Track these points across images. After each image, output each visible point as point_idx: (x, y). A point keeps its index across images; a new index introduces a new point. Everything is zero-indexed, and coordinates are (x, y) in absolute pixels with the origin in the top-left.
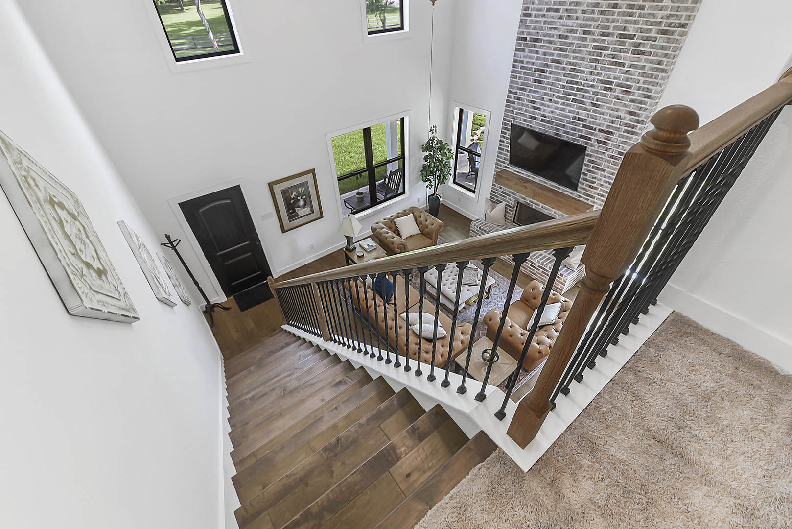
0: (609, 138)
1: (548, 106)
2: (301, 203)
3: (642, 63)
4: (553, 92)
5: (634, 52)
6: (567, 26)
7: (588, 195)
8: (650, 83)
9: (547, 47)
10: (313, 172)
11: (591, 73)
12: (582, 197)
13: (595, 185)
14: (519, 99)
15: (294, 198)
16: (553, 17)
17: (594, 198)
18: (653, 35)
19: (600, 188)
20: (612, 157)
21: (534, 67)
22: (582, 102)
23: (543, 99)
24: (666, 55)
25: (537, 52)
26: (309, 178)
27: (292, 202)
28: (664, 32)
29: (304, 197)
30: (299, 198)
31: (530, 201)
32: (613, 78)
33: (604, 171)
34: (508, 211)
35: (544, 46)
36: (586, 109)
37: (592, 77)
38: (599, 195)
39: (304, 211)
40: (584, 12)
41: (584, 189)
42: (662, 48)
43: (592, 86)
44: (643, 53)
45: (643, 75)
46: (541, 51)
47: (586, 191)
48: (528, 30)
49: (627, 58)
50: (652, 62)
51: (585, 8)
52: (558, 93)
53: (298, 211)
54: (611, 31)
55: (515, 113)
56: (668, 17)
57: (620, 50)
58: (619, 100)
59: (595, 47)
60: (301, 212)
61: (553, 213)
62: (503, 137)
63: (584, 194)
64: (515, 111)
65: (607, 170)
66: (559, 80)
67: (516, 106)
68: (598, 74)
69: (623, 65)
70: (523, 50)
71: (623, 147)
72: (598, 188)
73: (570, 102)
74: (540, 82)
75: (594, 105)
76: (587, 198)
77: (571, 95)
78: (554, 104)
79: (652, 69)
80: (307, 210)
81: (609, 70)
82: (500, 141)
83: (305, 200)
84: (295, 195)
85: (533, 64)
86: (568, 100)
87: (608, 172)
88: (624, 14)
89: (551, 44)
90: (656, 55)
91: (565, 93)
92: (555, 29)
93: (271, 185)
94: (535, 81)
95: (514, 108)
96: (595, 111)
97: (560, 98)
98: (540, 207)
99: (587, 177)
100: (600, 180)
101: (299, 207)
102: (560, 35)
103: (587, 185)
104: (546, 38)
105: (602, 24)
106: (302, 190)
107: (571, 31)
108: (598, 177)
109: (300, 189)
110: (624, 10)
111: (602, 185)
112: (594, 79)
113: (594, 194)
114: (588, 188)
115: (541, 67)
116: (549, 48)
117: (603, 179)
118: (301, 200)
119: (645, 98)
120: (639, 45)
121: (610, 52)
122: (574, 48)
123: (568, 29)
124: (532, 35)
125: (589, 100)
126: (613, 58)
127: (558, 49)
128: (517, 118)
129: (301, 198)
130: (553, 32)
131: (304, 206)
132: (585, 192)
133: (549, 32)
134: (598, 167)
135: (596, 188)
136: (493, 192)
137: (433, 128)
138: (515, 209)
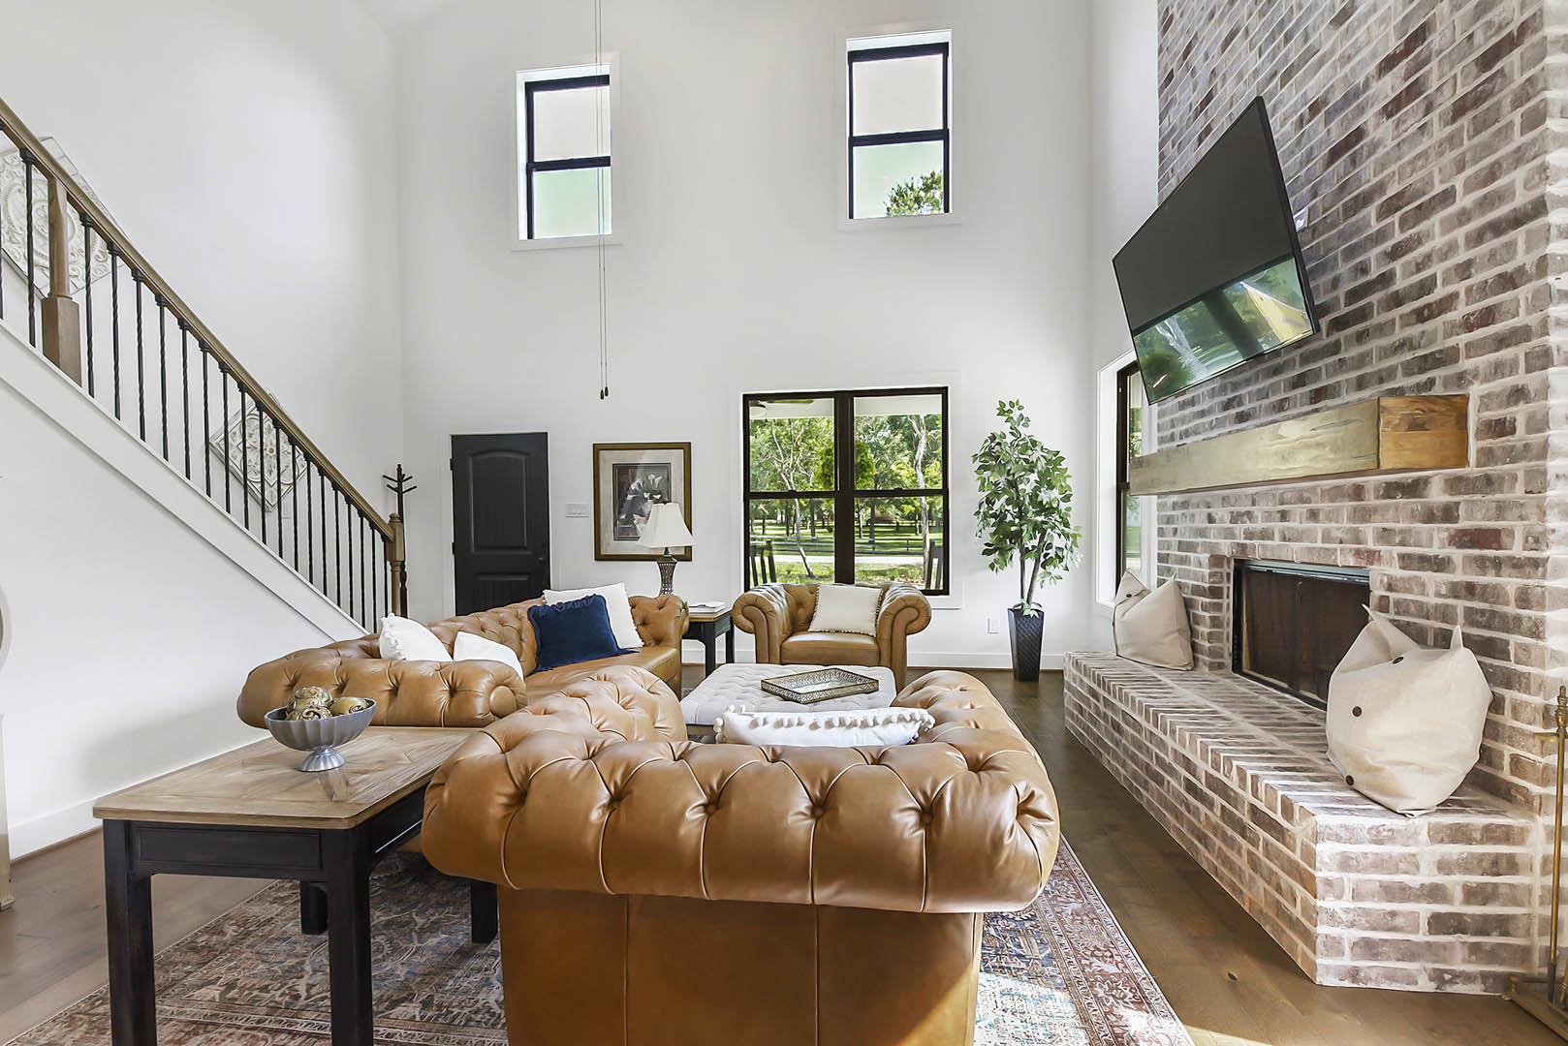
0: (1423, 57)
10: (686, 447)
13: (1439, 292)
15: (635, 492)
17: (1449, 357)
19: (1460, 287)
20: (1459, 109)
21: (1192, 111)
25: (1193, 73)
26: (676, 458)
27: (630, 497)
30: (646, 495)
33: (1448, 196)
34: (1200, 612)
35: (1202, 41)
36: (1323, 60)
38: (1468, 325)
46: (1200, 58)
47: (1412, 348)
48: (1173, 51)
53: (638, 523)
61: (1319, 544)
63: (1409, 369)
65: (1459, 182)
71: (1489, 24)
72: (1455, 296)
76: (1423, 378)
84: (639, 485)
85: (1190, 107)
87: (1468, 188)
93: (598, 449)
96: (1347, 34)
99: (1400, 284)
100: (1451, 248)
103: (1406, 319)
106: (657, 480)
108: (1438, 242)
109: (653, 476)
111: (1465, 270)
113: (1448, 335)
114: (1415, 330)
117: (1460, 234)
118: (649, 501)
124: (1180, 51)
132: (1409, 356)
134: (1419, 207)
135: (1447, 304)
136: (1162, 558)
137: (1008, 407)
138: (1228, 601)
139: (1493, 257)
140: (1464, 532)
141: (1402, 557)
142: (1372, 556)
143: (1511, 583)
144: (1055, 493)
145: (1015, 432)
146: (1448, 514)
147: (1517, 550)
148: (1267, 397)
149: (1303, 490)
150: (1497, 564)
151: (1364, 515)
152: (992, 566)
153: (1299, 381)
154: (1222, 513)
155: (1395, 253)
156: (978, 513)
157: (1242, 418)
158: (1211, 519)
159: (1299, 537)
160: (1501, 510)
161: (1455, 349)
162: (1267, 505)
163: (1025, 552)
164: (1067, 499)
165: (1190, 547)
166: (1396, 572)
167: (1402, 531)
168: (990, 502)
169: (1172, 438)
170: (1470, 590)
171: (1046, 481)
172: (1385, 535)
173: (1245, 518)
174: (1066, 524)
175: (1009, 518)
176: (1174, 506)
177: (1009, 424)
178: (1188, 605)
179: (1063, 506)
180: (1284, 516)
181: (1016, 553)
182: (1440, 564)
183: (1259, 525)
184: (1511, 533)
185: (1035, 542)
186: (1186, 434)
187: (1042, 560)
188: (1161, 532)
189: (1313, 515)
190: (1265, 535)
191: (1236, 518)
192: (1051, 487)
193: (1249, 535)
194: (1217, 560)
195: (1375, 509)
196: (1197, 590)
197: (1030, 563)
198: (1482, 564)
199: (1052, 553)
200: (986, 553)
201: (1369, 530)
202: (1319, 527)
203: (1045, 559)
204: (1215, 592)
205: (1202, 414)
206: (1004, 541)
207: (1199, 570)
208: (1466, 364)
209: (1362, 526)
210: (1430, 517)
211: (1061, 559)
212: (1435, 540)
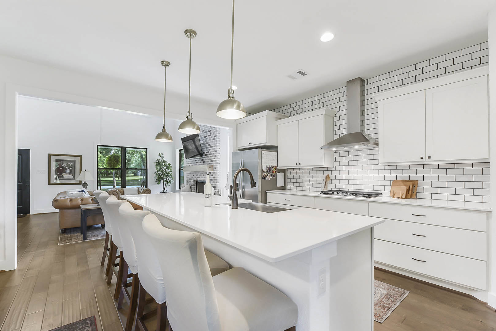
2: (68, 171)
10: (81, 157)
15: (63, 167)
20: (213, 139)
27: (61, 168)
29: (71, 168)
30: (67, 168)
38: (214, 159)
39: (68, 176)
53: (64, 175)
60: (65, 176)
72: (213, 156)
76: (211, 163)
80: (71, 176)
83: (71, 170)
84: (65, 165)
93: (50, 155)
101: (65, 173)
103: (210, 157)
106: (71, 164)
108: (212, 150)
109: (70, 163)
111: (213, 154)
113: (212, 159)
129: (69, 168)
131: (69, 174)
132: (210, 160)
134: (211, 146)
136: (187, 181)
137: (160, 154)
138: (196, 186)
140: (213, 177)
143: (216, 181)
144: (169, 170)
145: (162, 159)
147: (216, 178)
148: (199, 161)
149: (202, 172)
152: (158, 184)
153: (202, 160)
154: (195, 175)
155: (209, 150)
156: (155, 174)
157: (197, 163)
158: (193, 175)
160: (215, 175)
162: (199, 174)
163: (164, 181)
164: (171, 171)
165: (191, 179)
168: (157, 171)
169: (188, 164)
171: (168, 168)
174: (171, 176)
175: (161, 174)
176: (189, 173)
177: (161, 157)
178: (191, 187)
179: (170, 173)
180: (201, 175)
181: (162, 181)
183: (199, 176)
185: (166, 179)
186: (190, 163)
187: (167, 182)
188: (187, 177)
189: (203, 175)
190: (199, 177)
191: (196, 175)
192: (168, 169)
193: (198, 178)
194: (194, 181)
196: (192, 185)
197: (165, 183)
199: (169, 181)
200: (156, 181)
202: (203, 177)
203: (168, 182)
204: (194, 185)
205: (192, 161)
206: (160, 179)
207: (192, 182)
208: (213, 162)
211: (171, 182)
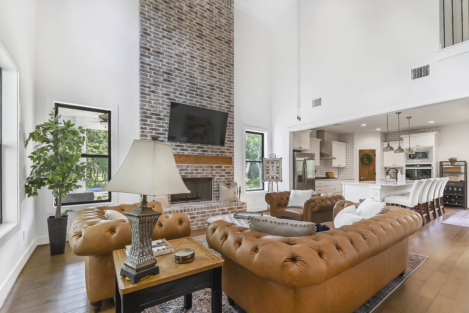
1: (181, 98)
3: (223, 78)
4: (181, 88)
5: (219, 72)
6: (179, 50)
7: (222, 152)
8: (229, 87)
9: (169, 59)
11: (202, 80)
12: (219, 155)
14: (153, 92)
16: (168, 42)
18: (223, 66)
21: (161, 70)
22: (202, 96)
23: (175, 93)
24: (231, 76)
25: (161, 61)
28: (227, 66)
31: (185, 173)
32: (213, 84)
35: (166, 58)
36: (205, 100)
37: (203, 82)
40: (187, 45)
41: (218, 149)
42: (229, 72)
43: (204, 87)
44: (222, 73)
45: (226, 84)
46: (165, 61)
47: (220, 150)
48: (150, 44)
49: (216, 74)
50: (227, 78)
51: (188, 44)
52: (185, 89)
54: (205, 60)
55: (152, 103)
56: (227, 60)
57: (212, 70)
58: (219, 95)
59: (200, 66)
61: (205, 174)
62: (145, 124)
63: (220, 152)
64: (152, 102)
66: (184, 82)
67: (152, 97)
68: (206, 81)
69: (216, 78)
70: (149, 57)
73: (195, 96)
74: (169, 81)
75: (208, 97)
77: (194, 91)
78: (184, 97)
79: (228, 81)
81: (210, 79)
82: (142, 128)
85: (160, 68)
86: (193, 94)
88: (208, 53)
89: (171, 58)
90: (227, 75)
91: (189, 90)
92: (172, 49)
94: (165, 80)
95: (151, 99)
96: (210, 101)
97: (188, 92)
98: (195, 174)
102: (176, 54)
104: (166, 53)
105: (199, 55)
107: (183, 54)
110: (208, 51)
112: (204, 83)
113: (224, 150)
114: (220, 148)
115: (168, 71)
116: (171, 60)
119: (229, 94)
120: (219, 69)
121: (208, 70)
122: (188, 64)
123: (181, 52)
124: (154, 48)
125: (205, 94)
126: (210, 73)
127: (177, 62)
128: (156, 107)
130: (170, 51)
133: (168, 50)
139: (229, 144)
140: (226, 172)
141: (219, 175)
142: (215, 176)
143: (231, 177)
146: (225, 170)
147: (232, 174)
148: (191, 148)
149: (200, 166)
150: (230, 175)
151: (213, 170)
153: (200, 148)
159: (200, 173)
160: (230, 170)
161: (225, 152)
162: (192, 168)
166: (218, 177)
167: (219, 172)
170: (227, 178)
172: (216, 173)
173: (185, 170)
182: (224, 176)
184: (231, 172)
189: (203, 170)
195: (215, 169)
198: (229, 176)
201: (214, 172)
202: (205, 172)
209: (213, 172)
210: (223, 170)
212: (223, 173)
